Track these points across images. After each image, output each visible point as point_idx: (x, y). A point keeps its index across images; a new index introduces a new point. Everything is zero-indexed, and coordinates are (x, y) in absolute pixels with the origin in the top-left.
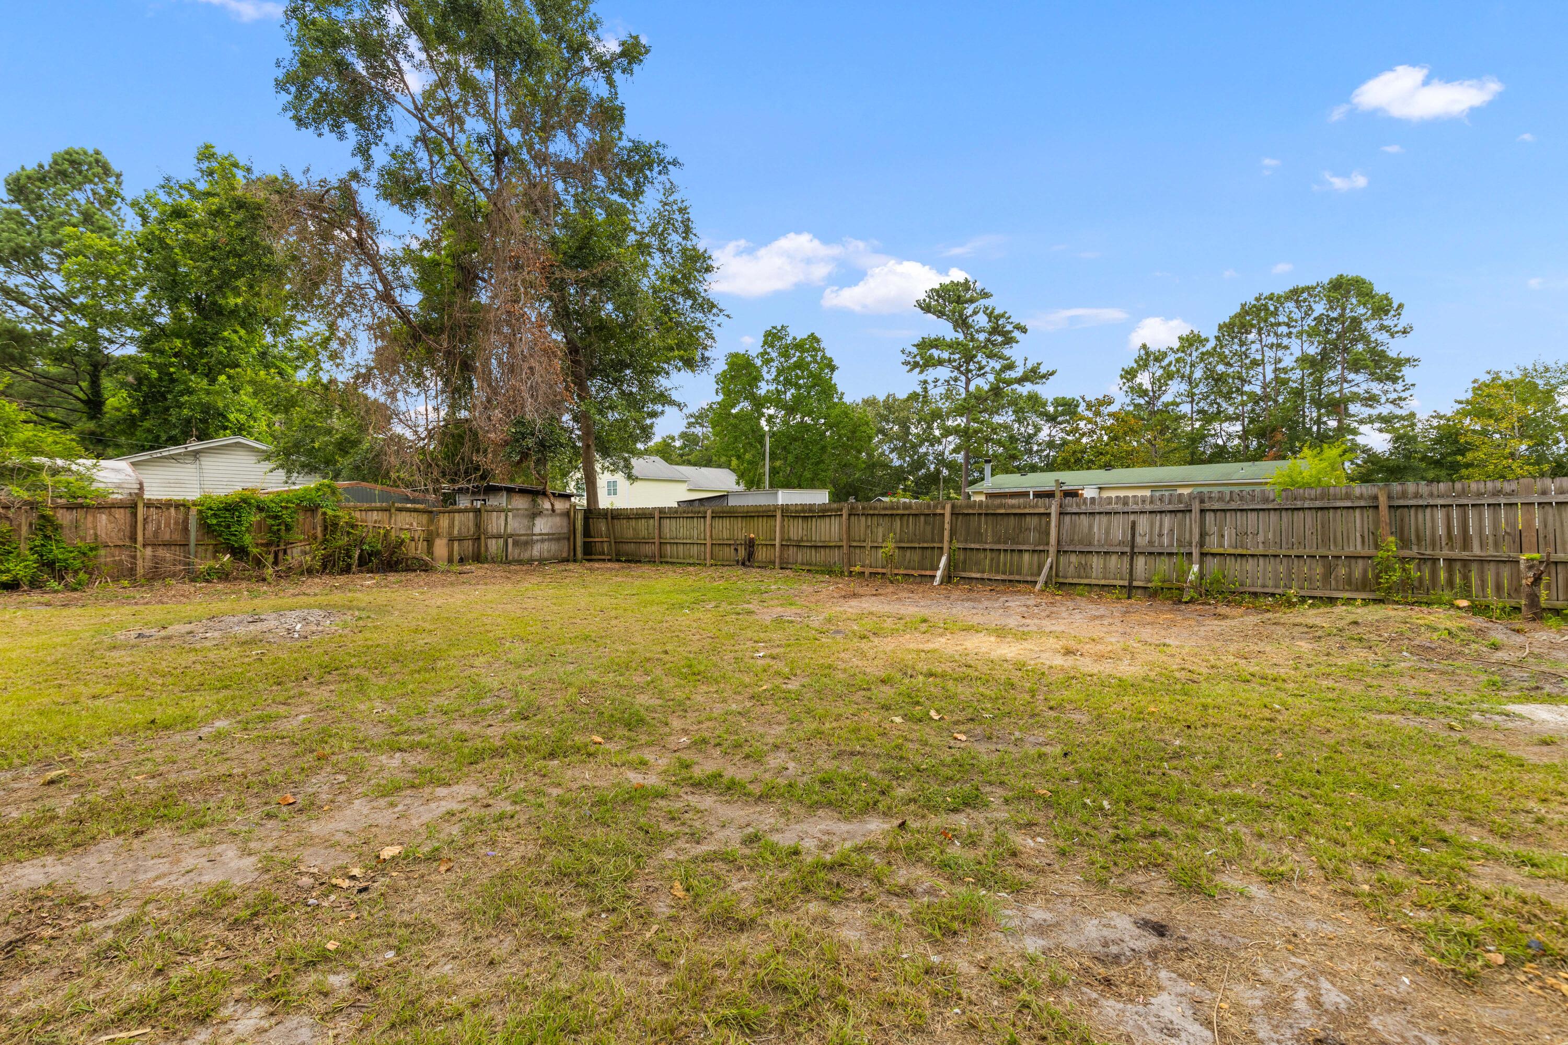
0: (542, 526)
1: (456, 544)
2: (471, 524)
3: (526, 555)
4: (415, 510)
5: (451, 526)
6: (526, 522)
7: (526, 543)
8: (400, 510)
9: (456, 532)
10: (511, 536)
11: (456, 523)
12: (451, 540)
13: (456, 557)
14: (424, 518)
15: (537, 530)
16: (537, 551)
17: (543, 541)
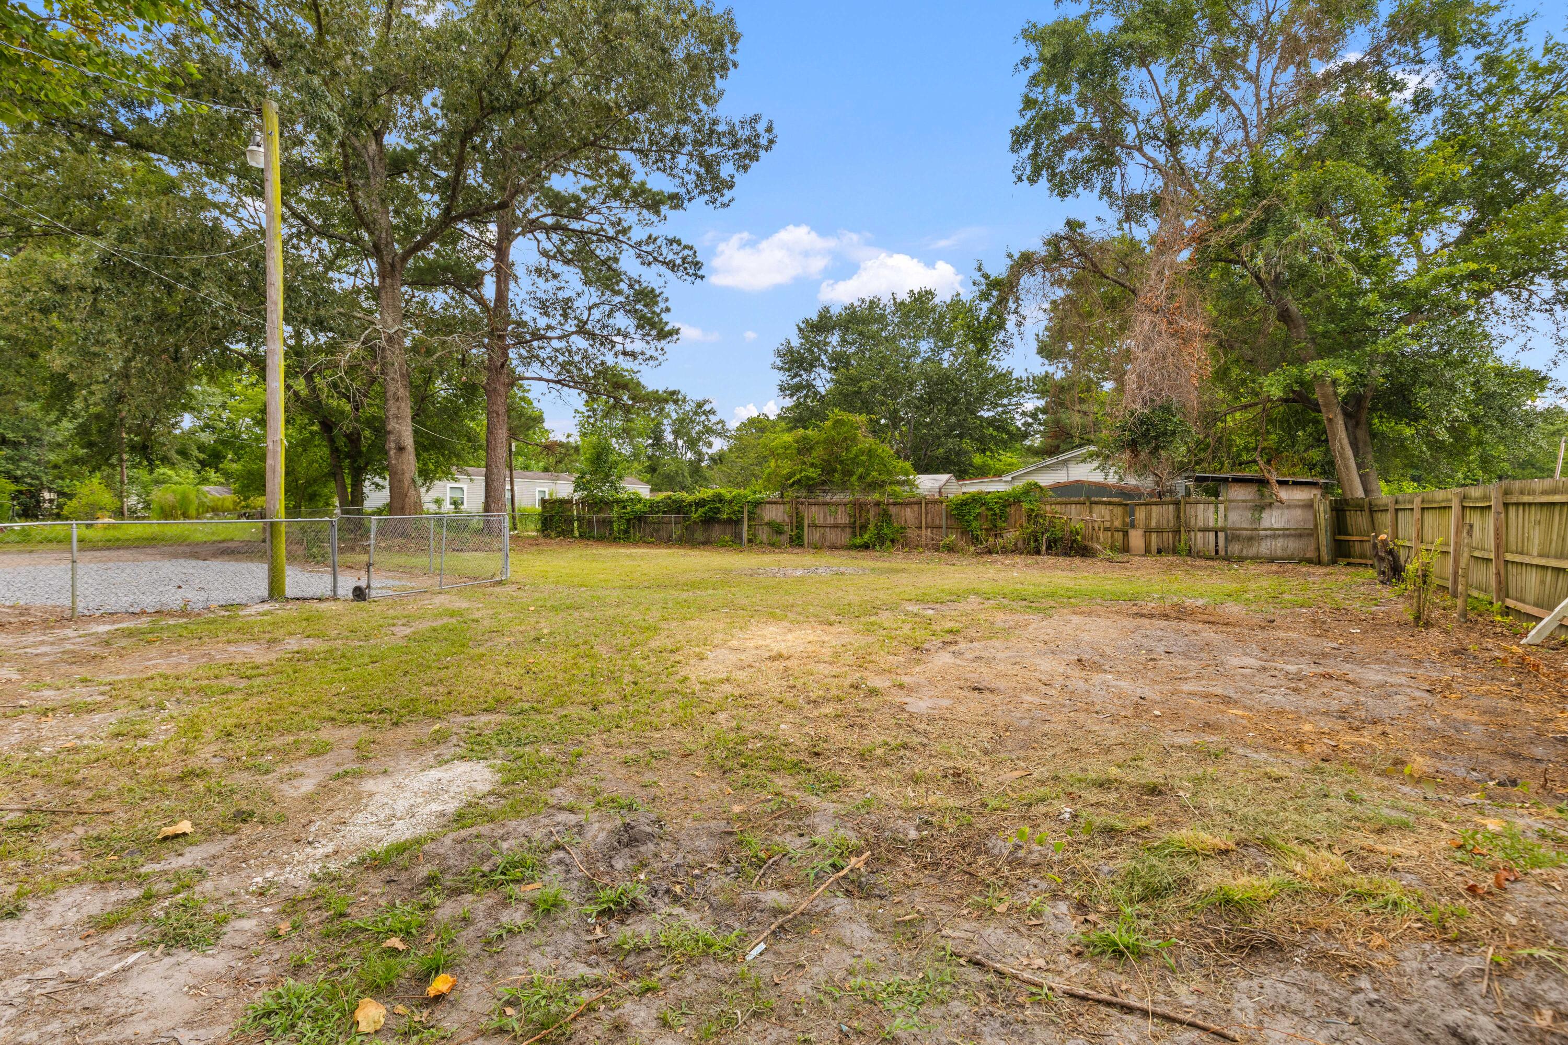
0: (1273, 519)
1: (1154, 536)
2: (1171, 517)
3: (1252, 551)
4: (1110, 503)
5: (1149, 517)
6: (1249, 514)
7: (1250, 539)
8: (1096, 503)
9: (1153, 524)
10: (1223, 529)
11: (1154, 515)
12: (1148, 532)
13: (1154, 548)
14: (1119, 511)
15: (1265, 523)
16: (1265, 548)
17: (1274, 537)
